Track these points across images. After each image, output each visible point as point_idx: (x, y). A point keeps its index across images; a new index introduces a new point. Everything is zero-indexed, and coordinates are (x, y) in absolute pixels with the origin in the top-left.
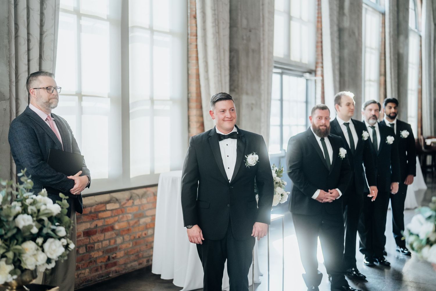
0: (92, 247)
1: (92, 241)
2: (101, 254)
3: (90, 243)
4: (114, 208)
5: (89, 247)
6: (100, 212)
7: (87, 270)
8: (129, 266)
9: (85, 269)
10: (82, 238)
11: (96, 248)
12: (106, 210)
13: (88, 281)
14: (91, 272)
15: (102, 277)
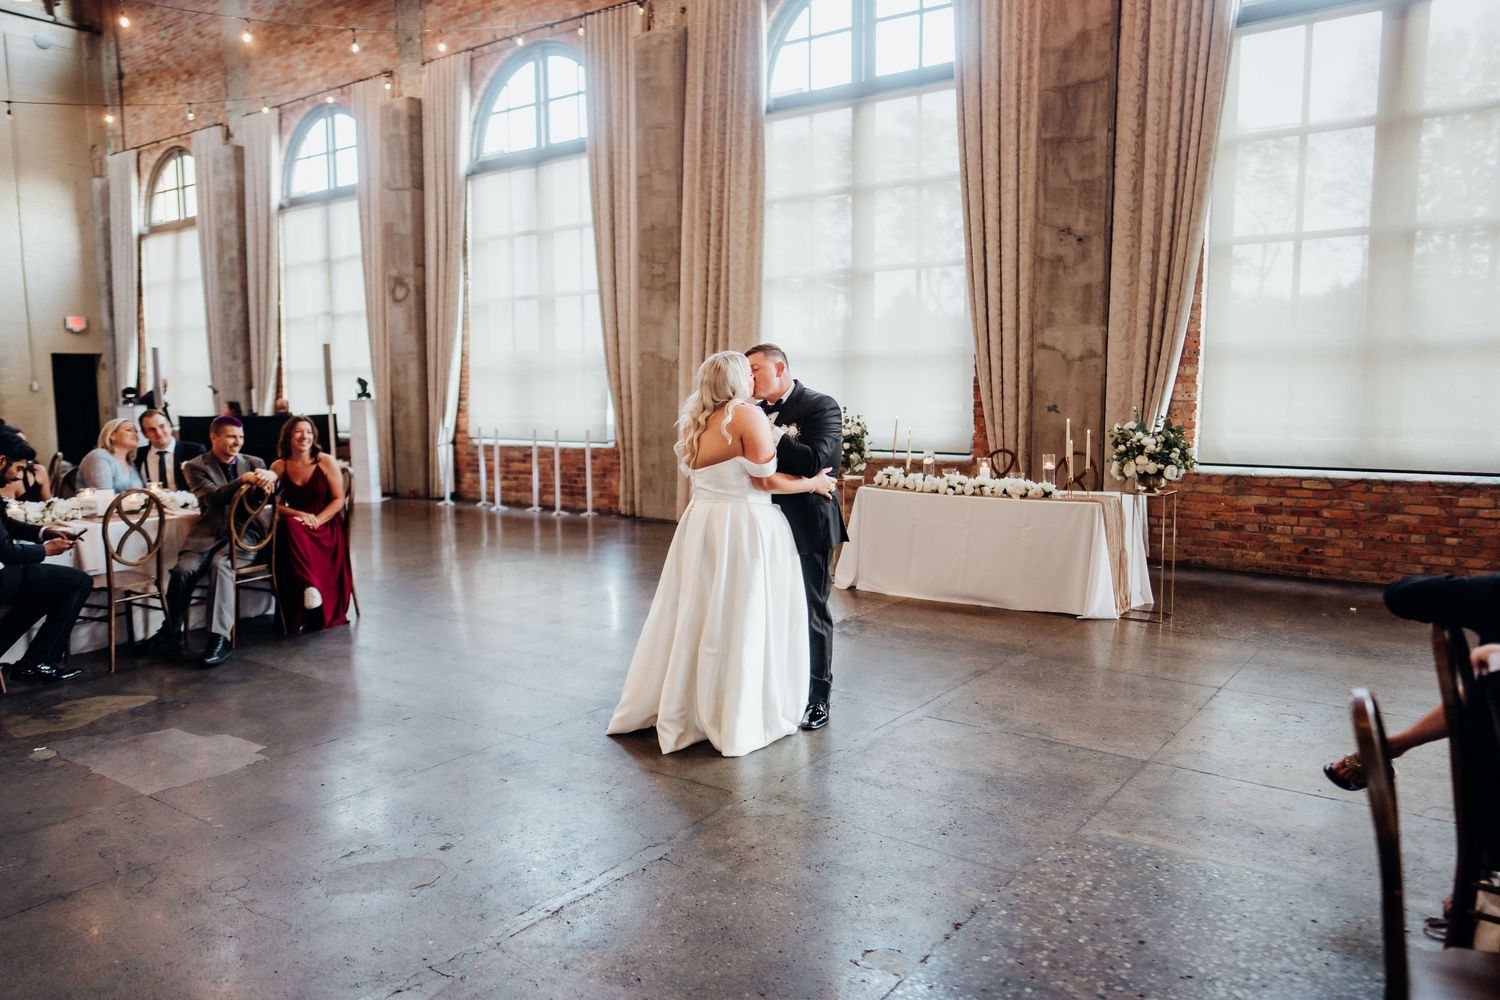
0: (1270, 529)
1: (1270, 521)
2: (1288, 540)
3: (1267, 522)
4: (1319, 487)
5: (1265, 528)
6: (1291, 488)
7: (1260, 554)
8: (1353, 572)
9: (1257, 551)
10: (1253, 513)
11: (1278, 531)
12: (1301, 488)
13: (1261, 567)
14: (1268, 557)
15: (1291, 570)
